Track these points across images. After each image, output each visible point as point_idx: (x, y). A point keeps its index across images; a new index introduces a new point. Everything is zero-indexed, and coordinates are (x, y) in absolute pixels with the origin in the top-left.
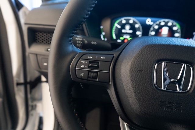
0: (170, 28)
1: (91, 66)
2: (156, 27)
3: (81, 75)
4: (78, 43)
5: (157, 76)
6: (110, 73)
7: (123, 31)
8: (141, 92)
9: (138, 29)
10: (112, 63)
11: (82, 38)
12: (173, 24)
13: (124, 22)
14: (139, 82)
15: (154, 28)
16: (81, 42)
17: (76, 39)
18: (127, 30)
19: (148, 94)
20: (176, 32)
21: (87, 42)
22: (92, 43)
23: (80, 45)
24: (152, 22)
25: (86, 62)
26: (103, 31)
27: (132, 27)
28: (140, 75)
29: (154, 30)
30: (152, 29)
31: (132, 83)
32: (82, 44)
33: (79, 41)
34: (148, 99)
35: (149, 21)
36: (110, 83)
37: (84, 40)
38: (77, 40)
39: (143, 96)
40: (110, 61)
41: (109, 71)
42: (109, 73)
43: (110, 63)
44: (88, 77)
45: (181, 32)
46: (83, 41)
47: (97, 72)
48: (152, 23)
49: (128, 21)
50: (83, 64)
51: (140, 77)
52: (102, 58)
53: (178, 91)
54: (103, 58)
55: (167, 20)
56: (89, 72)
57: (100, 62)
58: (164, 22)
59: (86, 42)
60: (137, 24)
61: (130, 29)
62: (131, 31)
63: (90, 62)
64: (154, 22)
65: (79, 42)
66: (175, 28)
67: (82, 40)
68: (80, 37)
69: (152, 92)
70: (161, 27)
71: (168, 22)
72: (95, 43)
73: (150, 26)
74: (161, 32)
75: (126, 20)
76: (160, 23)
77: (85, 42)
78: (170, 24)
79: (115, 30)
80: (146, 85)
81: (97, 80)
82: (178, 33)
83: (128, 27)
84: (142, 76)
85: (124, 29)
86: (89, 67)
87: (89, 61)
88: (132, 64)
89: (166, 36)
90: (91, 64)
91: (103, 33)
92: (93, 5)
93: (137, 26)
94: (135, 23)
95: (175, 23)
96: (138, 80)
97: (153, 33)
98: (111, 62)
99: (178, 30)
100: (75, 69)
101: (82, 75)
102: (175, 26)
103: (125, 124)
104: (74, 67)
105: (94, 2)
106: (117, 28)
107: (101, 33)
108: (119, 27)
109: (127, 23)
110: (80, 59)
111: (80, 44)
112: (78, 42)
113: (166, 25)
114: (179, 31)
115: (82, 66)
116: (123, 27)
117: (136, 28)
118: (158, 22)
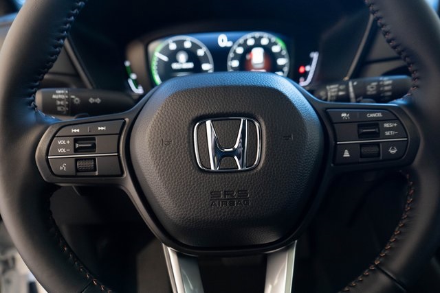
0: (267, 50)
1: (79, 148)
2: (240, 51)
3: (61, 168)
4: (60, 105)
5: (200, 148)
6: (121, 155)
7: (175, 66)
8: (175, 182)
9: (205, 59)
10: (122, 137)
11: (67, 94)
12: (270, 40)
13: (173, 47)
14: (168, 164)
15: (235, 52)
16: (67, 103)
17: (54, 96)
18: (181, 63)
19: (187, 182)
20: (279, 55)
21: (79, 101)
22: (91, 102)
23: (65, 109)
24: (228, 40)
25: (68, 142)
26: (132, 72)
27: (192, 56)
28: (168, 150)
29: (236, 56)
30: (231, 55)
31: (157, 167)
32: (68, 106)
33: (60, 100)
34: (189, 192)
35: (223, 40)
36: (125, 175)
37: (73, 97)
38: (55, 99)
39: (179, 189)
40: (118, 132)
41: (118, 152)
42: (119, 156)
43: (117, 136)
44: (77, 170)
45: (287, 56)
46: (70, 101)
47: (94, 159)
48: (229, 44)
49: (180, 45)
50: (62, 146)
51: (168, 154)
52: (99, 128)
53: (240, 168)
54: (102, 128)
55: (257, 34)
56: (77, 160)
57: (96, 137)
58: (254, 38)
59: (77, 100)
60: (201, 48)
61: (188, 61)
62: (191, 65)
63: (76, 141)
64: (234, 41)
65: (62, 103)
66: (275, 49)
67: (67, 97)
68: (63, 92)
69: (194, 179)
70: (248, 50)
71: (261, 38)
72: (98, 101)
73: (227, 50)
74: (250, 60)
75: (176, 42)
76: (246, 41)
77: (75, 101)
78: (264, 42)
79: (157, 66)
80: (182, 167)
81: (97, 173)
82: (283, 57)
83: (182, 57)
84: (171, 153)
85: (176, 61)
86: (76, 151)
87: (75, 139)
88: (151, 132)
89: (261, 66)
90: (79, 144)
91: (133, 76)
92: (65, 27)
93: (201, 53)
94: (195, 47)
95: (274, 39)
96: (167, 160)
97: (235, 63)
98: (120, 134)
99: (281, 50)
100: (48, 159)
101: (63, 168)
102: (275, 44)
103: (169, 249)
104: (44, 154)
105: (65, 19)
106: (160, 61)
107: (128, 77)
108: (165, 59)
109: (181, 48)
110: (54, 136)
111: (63, 106)
112: (58, 103)
113: (258, 44)
114: (284, 52)
115: (60, 150)
116: (173, 57)
117: (200, 56)
118: (241, 41)
